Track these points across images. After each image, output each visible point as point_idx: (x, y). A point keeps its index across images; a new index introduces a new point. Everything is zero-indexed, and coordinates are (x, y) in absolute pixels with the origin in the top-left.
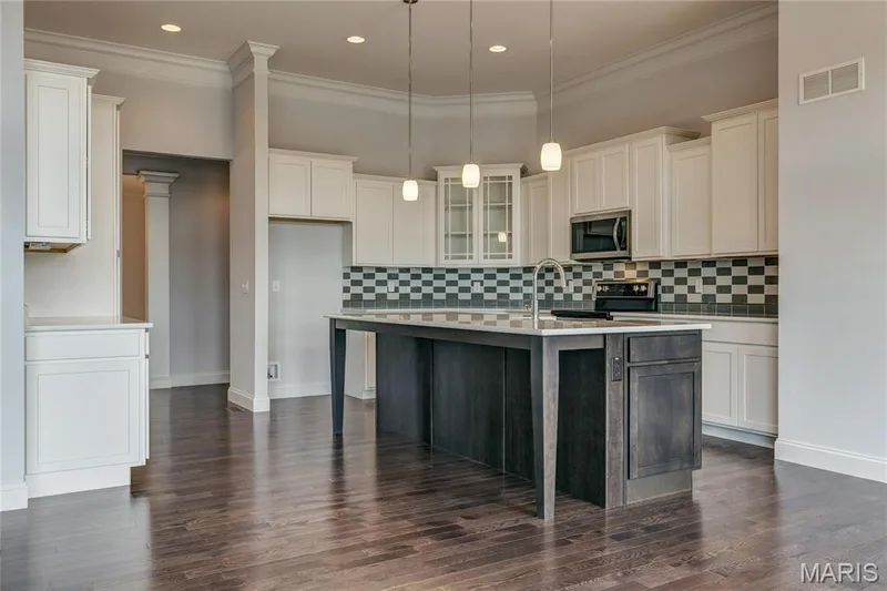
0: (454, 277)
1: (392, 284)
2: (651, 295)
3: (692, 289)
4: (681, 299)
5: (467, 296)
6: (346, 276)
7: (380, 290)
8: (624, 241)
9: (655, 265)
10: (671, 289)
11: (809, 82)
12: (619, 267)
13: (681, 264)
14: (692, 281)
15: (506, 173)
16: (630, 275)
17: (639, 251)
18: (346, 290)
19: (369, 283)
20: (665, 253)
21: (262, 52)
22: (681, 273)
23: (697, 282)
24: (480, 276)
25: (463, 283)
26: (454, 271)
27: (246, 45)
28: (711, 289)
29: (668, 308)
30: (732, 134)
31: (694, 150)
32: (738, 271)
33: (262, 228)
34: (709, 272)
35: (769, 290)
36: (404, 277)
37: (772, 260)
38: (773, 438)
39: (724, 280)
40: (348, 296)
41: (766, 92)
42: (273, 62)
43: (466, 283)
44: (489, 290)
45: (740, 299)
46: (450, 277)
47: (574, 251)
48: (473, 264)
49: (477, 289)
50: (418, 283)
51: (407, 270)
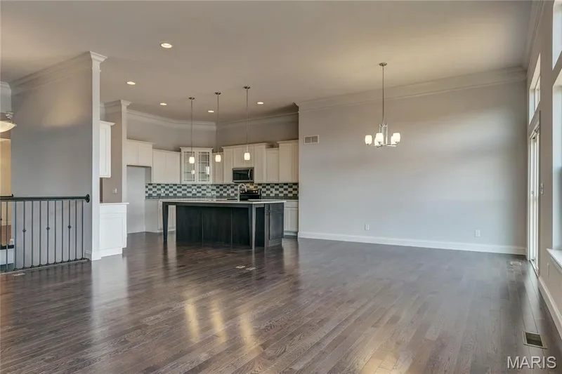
0: (185, 187)
1: (163, 190)
2: (259, 194)
3: (272, 192)
4: (268, 195)
5: (190, 195)
6: (147, 187)
7: (159, 192)
8: (252, 177)
9: (260, 184)
10: (265, 192)
11: (307, 138)
12: (248, 185)
13: (268, 184)
14: (271, 189)
15: (207, 151)
16: (252, 187)
17: (256, 180)
18: (147, 192)
19: (155, 190)
20: (265, 181)
21: (125, 104)
22: (269, 187)
23: (273, 190)
24: (196, 187)
25: (188, 190)
26: (186, 185)
27: (120, 101)
28: (278, 192)
29: (264, 198)
30: (286, 148)
31: (274, 150)
32: (285, 187)
33: (124, 169)
34: (277, 187)
35: (295, 192)
36: (167, 187)
37: (297, 184)
38: (297, 233)
39: (281, 190)
40: (147, 195)
41: (295, 138)
42: (128, 107)
43: (190, 190)
44: (198, 192)
45: (286, 195)
46: (183, 187)
47: (234, 179)
48: (195, 183)
49: (194, 192)
50: (172, 190)
51: (168, 185)
